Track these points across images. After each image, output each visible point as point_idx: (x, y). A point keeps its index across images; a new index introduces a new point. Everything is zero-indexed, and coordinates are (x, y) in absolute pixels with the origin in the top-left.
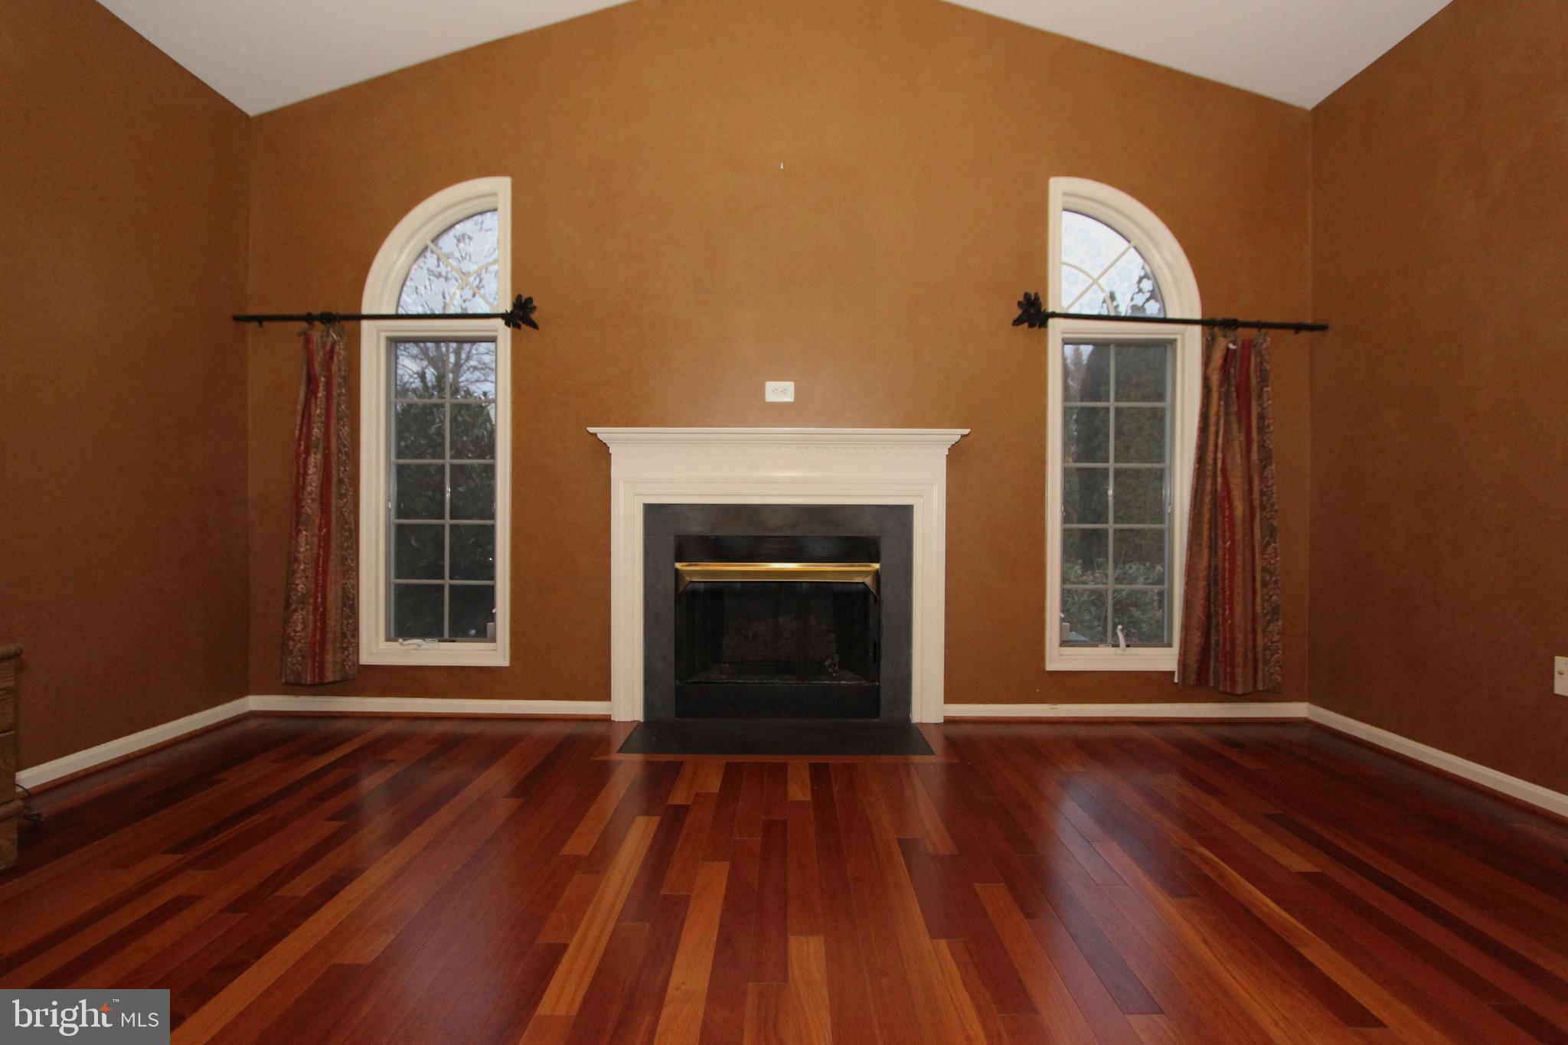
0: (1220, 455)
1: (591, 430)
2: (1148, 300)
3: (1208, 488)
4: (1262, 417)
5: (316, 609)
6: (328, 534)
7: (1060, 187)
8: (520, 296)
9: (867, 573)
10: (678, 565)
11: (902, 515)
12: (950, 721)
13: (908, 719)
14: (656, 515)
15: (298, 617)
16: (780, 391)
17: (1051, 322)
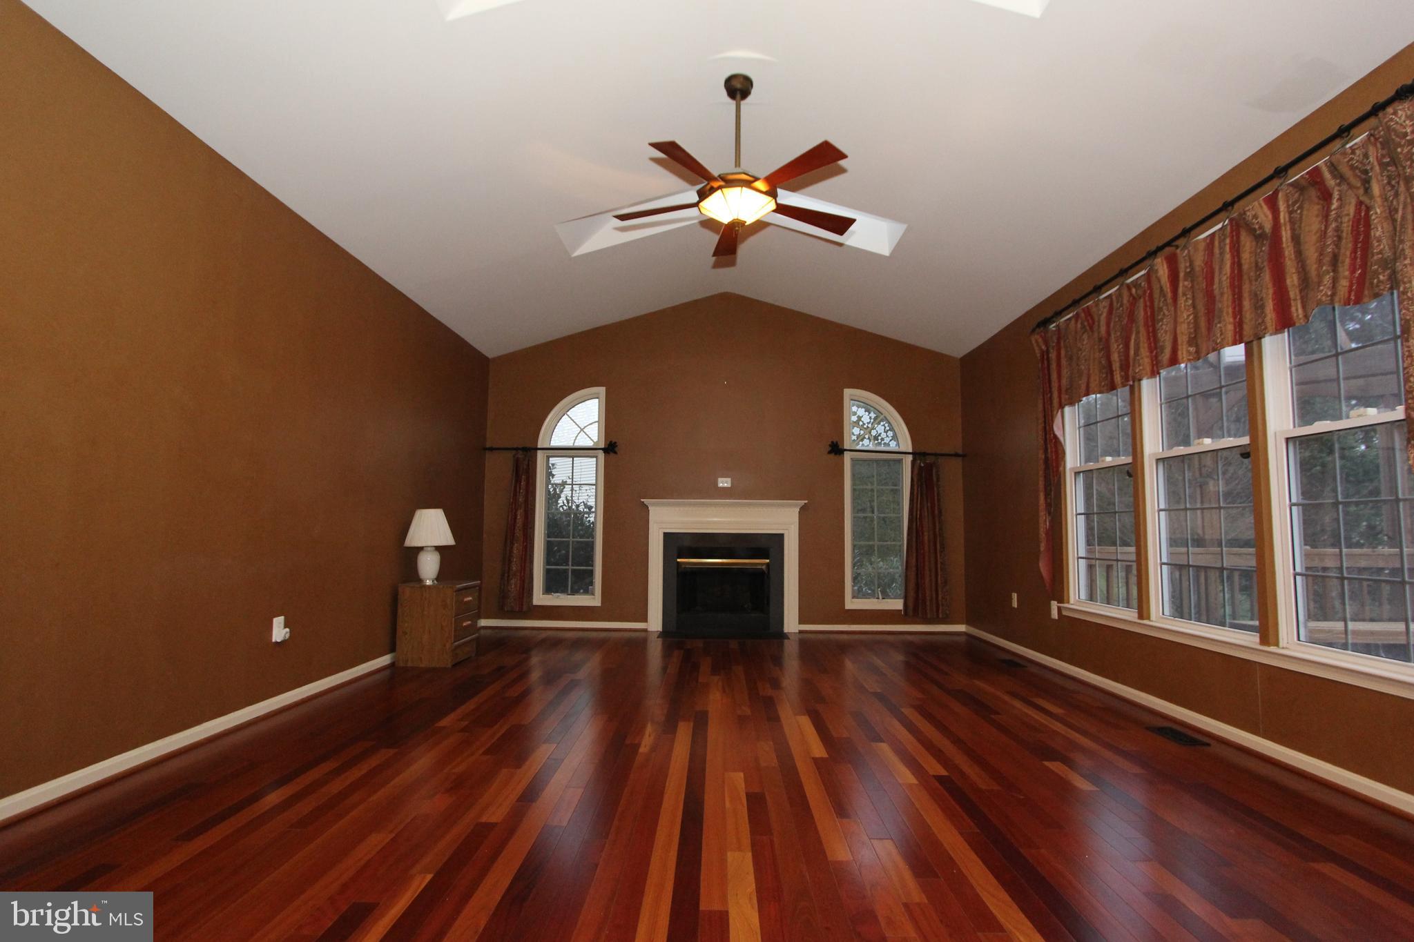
0: (918, 513)
1: (642, 500)
2: (891, 440)
3: (914, 526)
4: (938, 495)
5: (521, 578)
6: (526, 545)
7: (848, 392)
8: (611, 442)
9: (762, 564)
10: (679, 560)
11: (780, 538)
12: (801, 632)
13: (783, 631)
14: (669, 538)
15: (513, 581)
16: (724, 483)
17: (845, 452)
